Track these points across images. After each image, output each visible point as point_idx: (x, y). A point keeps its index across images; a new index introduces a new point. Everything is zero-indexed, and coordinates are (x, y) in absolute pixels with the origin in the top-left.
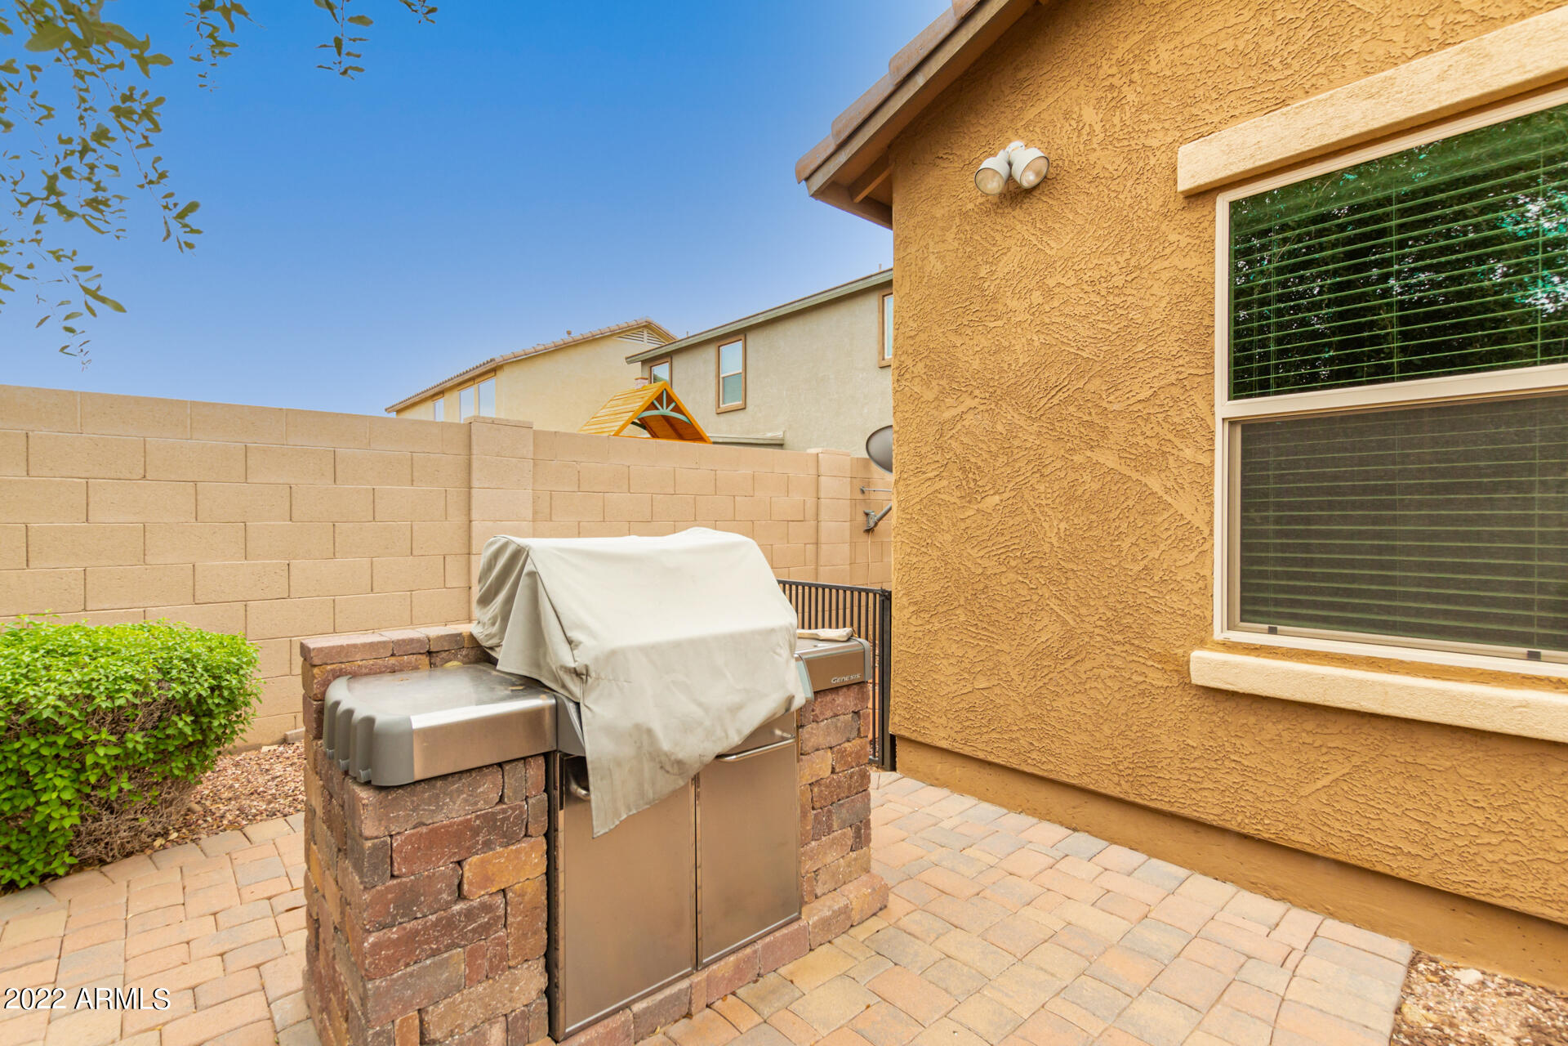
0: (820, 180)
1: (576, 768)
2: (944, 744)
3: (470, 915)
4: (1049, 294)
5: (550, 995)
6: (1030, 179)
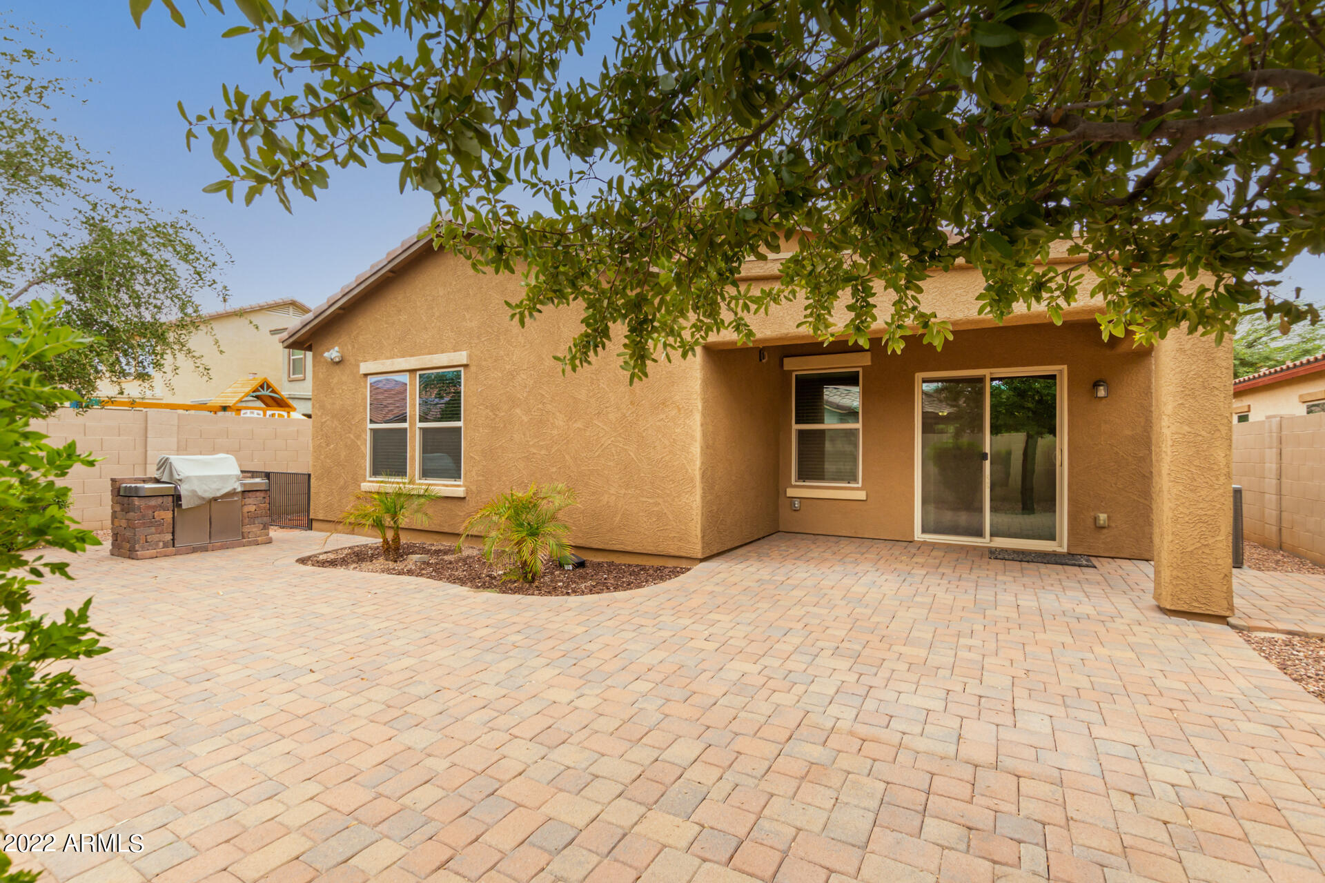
1: (179, 498)
2: (321, 519)
3: (157, 522)
4: (342, 390)
5: (173, 540)
6: (337, 360)
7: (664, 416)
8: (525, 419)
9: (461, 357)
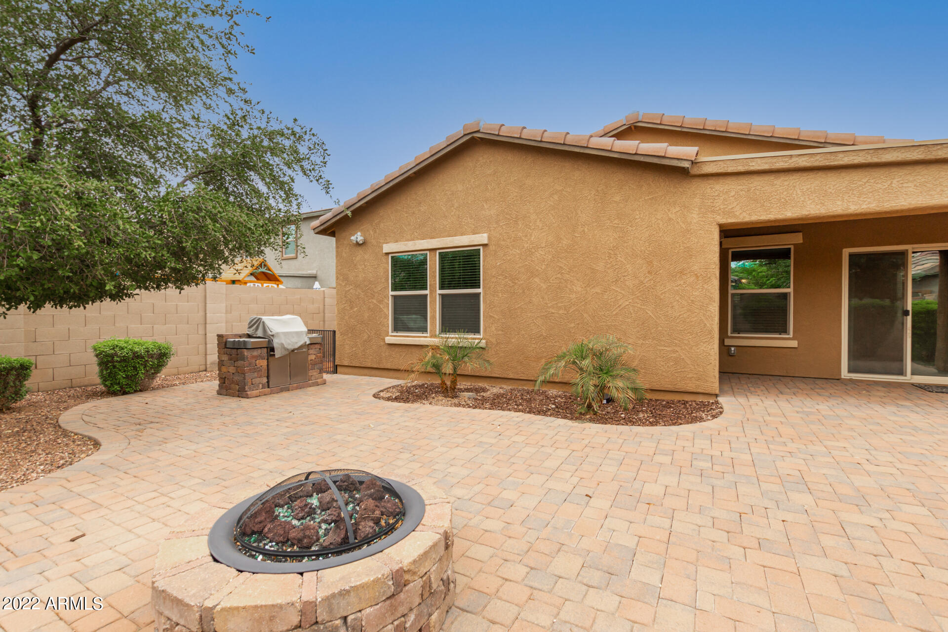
0: (317, 230)
1: (273, 349)
2: (347, 364)
3: (258, 368)
4: (365, 265)
5: (268, 382)
6: (361, 242)
7: (682, 282)
8: (544, 286)
9: (483, 238)
